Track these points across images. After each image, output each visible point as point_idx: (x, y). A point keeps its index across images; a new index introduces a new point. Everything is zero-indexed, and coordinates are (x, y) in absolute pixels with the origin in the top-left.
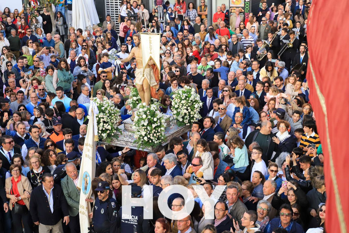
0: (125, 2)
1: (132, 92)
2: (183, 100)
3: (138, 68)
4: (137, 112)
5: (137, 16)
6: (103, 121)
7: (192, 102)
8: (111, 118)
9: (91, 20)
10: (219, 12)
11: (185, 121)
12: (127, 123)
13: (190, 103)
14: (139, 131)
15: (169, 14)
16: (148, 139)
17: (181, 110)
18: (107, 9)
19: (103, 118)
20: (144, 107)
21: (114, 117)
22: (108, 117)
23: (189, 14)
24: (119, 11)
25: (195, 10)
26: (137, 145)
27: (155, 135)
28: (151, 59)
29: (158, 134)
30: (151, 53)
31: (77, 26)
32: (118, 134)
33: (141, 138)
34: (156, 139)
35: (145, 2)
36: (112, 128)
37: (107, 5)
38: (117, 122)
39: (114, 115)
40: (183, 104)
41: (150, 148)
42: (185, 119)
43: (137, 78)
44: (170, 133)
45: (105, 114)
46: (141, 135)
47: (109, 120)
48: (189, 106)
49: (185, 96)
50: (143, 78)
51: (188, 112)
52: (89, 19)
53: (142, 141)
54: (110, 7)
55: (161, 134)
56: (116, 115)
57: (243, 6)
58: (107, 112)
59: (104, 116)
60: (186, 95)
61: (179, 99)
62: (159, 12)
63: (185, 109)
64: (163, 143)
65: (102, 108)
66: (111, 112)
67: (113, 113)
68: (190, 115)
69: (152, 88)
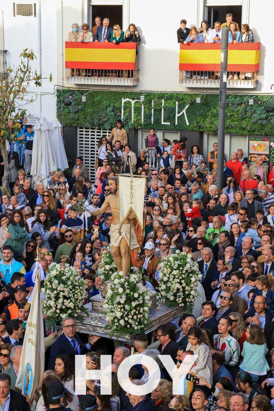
0: (104, 141)
1: (105, 258)
2: (175, 270)
3: (114, 224)
4: (111, 284)
5: (121, 160)
6: (63, 295)
7: (187, 274)
8: (74, 292)
9: (57, 163)
10: (234, 159)
11: (177, 300)
12: (96, 301)
13: (184, 274)
14: (112, 312)
15: (163, 159)
16: (125, 323)
17: (172, 284)
18: (80, 150)
19: (63, 291)
20: (120, 277)
21: (78, 291)
22: (71, 290)
23: (192, 161)
24: (96, 153)
25: (201, 156)
26: (109, 331)
27: (135, 317)
28: (131, 212)
29: (139, 316)
30: (131, 203)
31: (37, 171)
32: (84, 315)
33: (116, 321)
34: (137, 324)
35: (131, 143)
36: (74, 306)
37: (80, 144)
38: (83, 298)
39: (79, 288)
40: (175, 276)
41: (127, 337)
42: (178, 297)
43: (113, 237)
44: (156, 316)
45: (66, 286)
46: (115, 317)
47: (71, 295)
48: (183, 279)
49: (178, 264)
50: (121, 237)
51: (181, 286)
52: (54, 162)
53: (117, 326)
54: (84, 147)
55: (144, 316)
56: (81, 288)
57: (267, 153)
58: (69, 283)
59: (65, 289)
60: (179, 262)
61: (169, 269)
62: (150, 156)
63: (178, 282)
64: (147, 330)
65: (62, 277)
66: (74, 283)
67: (77, 286)
68: (184, 291)
69: (133, 251)
